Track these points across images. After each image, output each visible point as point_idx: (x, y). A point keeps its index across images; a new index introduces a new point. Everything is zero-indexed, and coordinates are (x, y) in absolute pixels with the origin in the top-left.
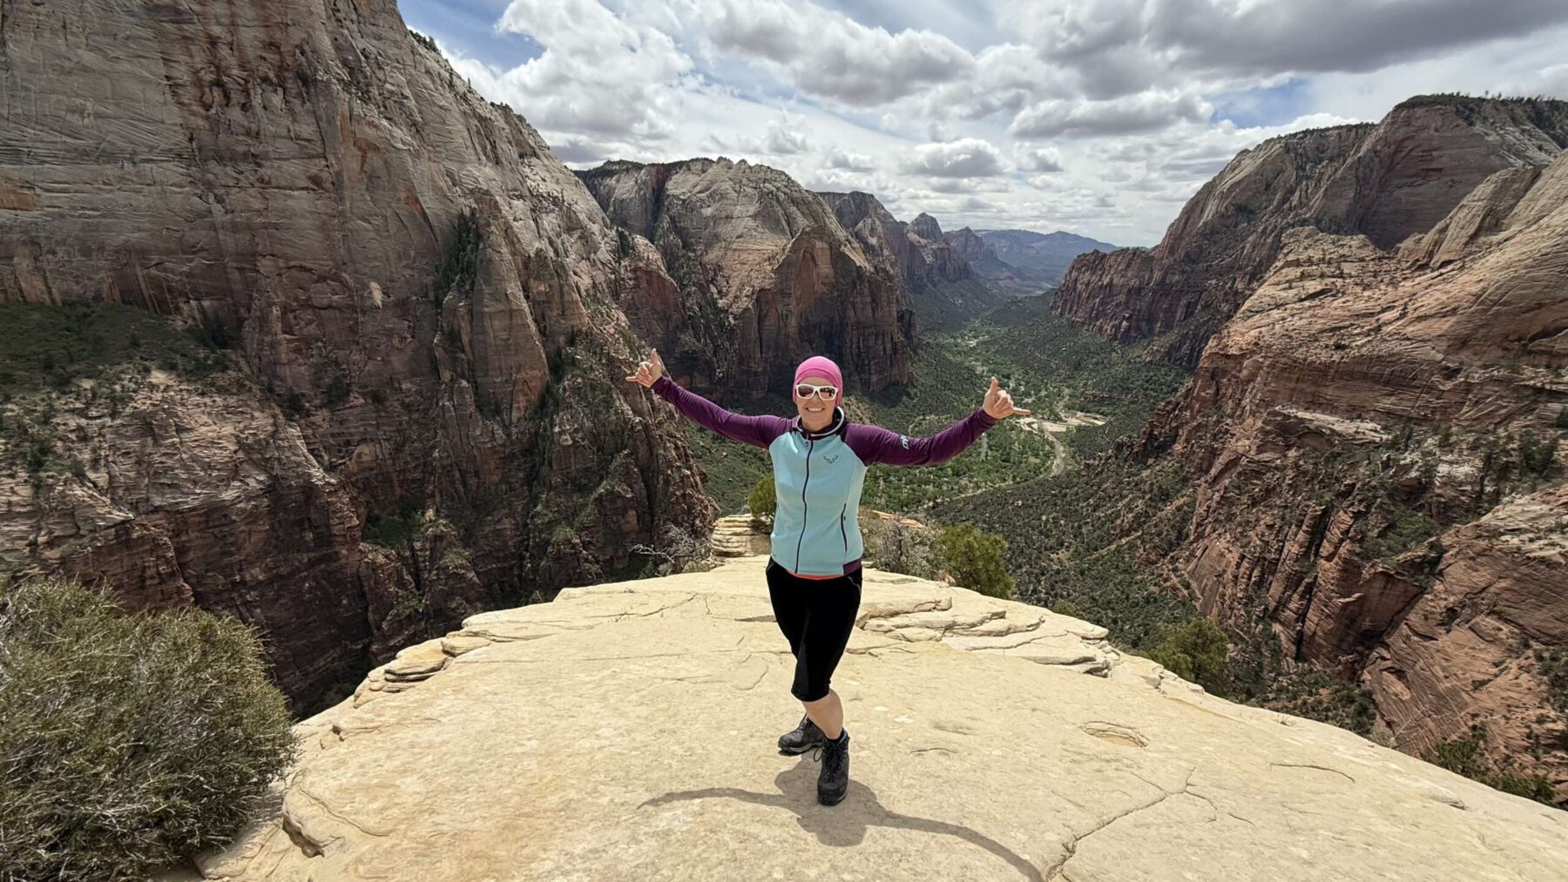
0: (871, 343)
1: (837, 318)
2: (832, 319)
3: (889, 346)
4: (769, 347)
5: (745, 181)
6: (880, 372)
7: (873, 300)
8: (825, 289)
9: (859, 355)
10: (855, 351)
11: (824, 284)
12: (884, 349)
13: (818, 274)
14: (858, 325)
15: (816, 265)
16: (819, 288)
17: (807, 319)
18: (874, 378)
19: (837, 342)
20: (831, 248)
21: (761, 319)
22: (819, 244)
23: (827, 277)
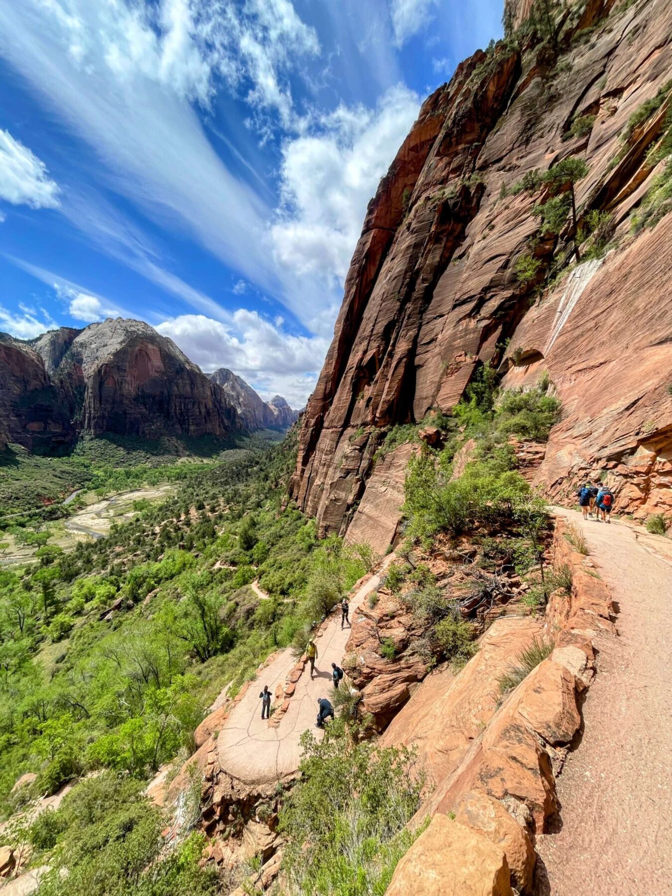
0: (190, 406)
1: (166, 392)
2: (162, 393)
3: (203, 410)
4: (107, 401)
5: (118, 327)
6: (197, 425)
7: (192, 383)
8: (157, 375)
9: (181, 414)
10: (178, 411)
11: (157, 372)
12: (200, 412)
13: (152, 366)
14: (180, 396)
15: (150, 359)
16: (153, 374)
17: (143, 391)
18: (192, 428)
19: (166, 406)
20: (160, 351)
21: (101, 384)
22: (150, 346)
23: (159, 367)
